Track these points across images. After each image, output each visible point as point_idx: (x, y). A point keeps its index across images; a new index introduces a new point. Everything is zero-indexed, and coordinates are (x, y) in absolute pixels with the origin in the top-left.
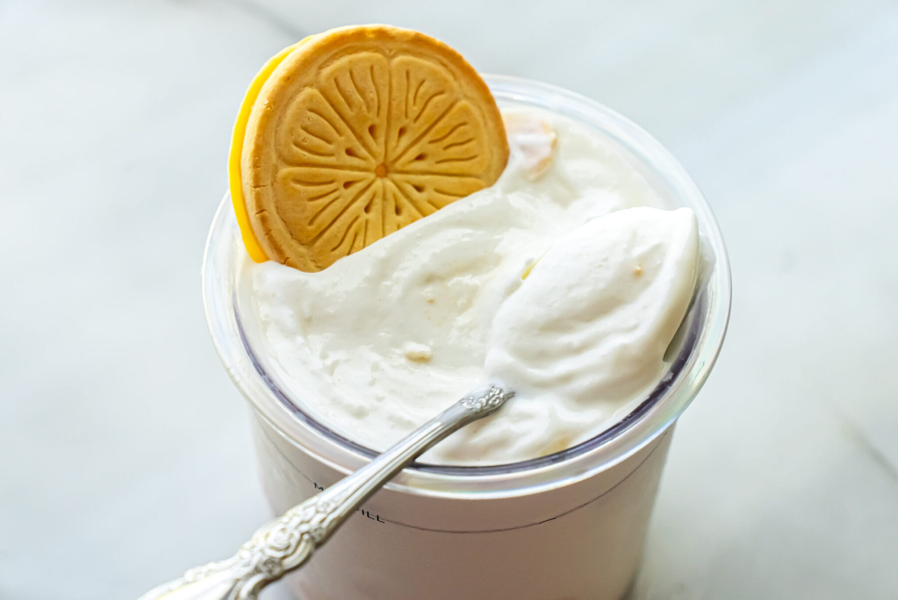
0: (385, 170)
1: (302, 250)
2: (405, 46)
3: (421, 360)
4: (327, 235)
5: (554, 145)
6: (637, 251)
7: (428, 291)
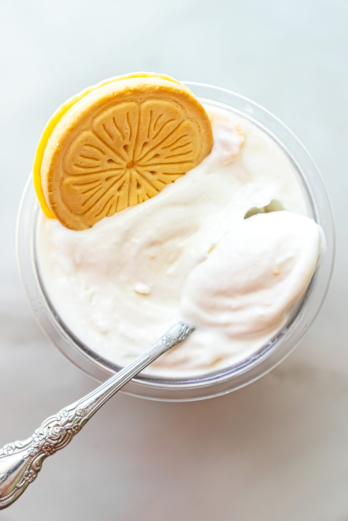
0: (132, 165)
2: (151, 95)
3: (144, 295)
4: (93, 209)
5: (242, 146)
6: (279, 260)
7: (152, 251)
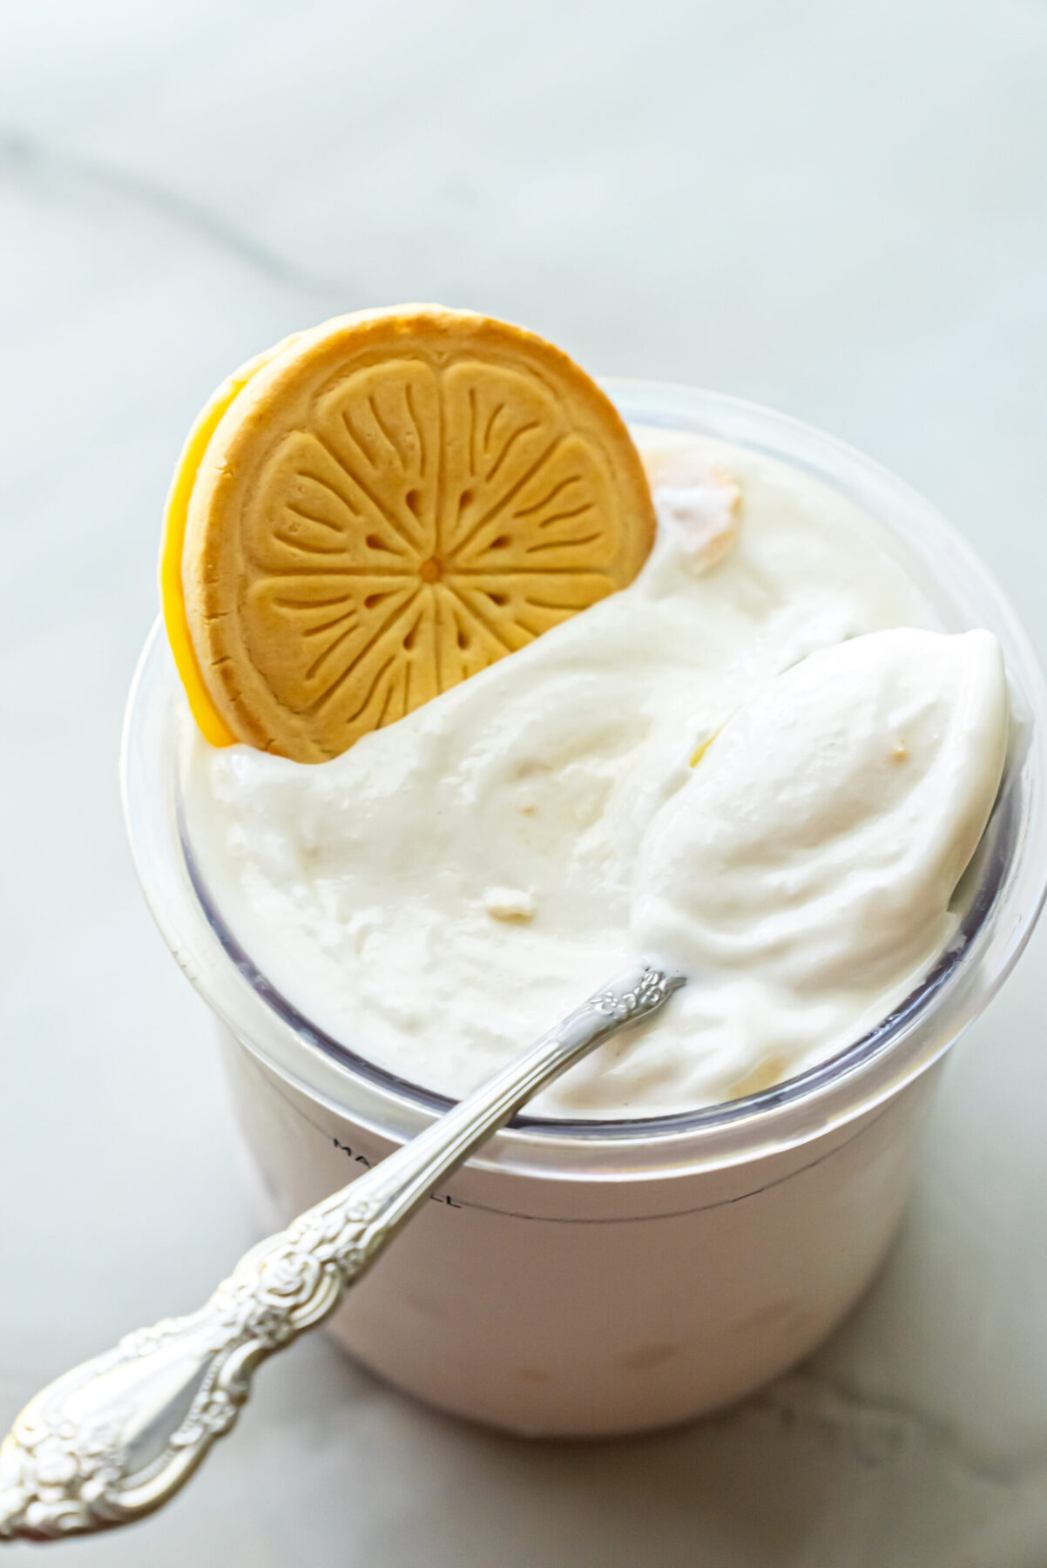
0: (436, 569)
1: (296, 723)
2: (466, 345)
3: (517, 918)
4: (339, 693)
5: (737, 508)
6: (898, 717)
7: (526, 792)
